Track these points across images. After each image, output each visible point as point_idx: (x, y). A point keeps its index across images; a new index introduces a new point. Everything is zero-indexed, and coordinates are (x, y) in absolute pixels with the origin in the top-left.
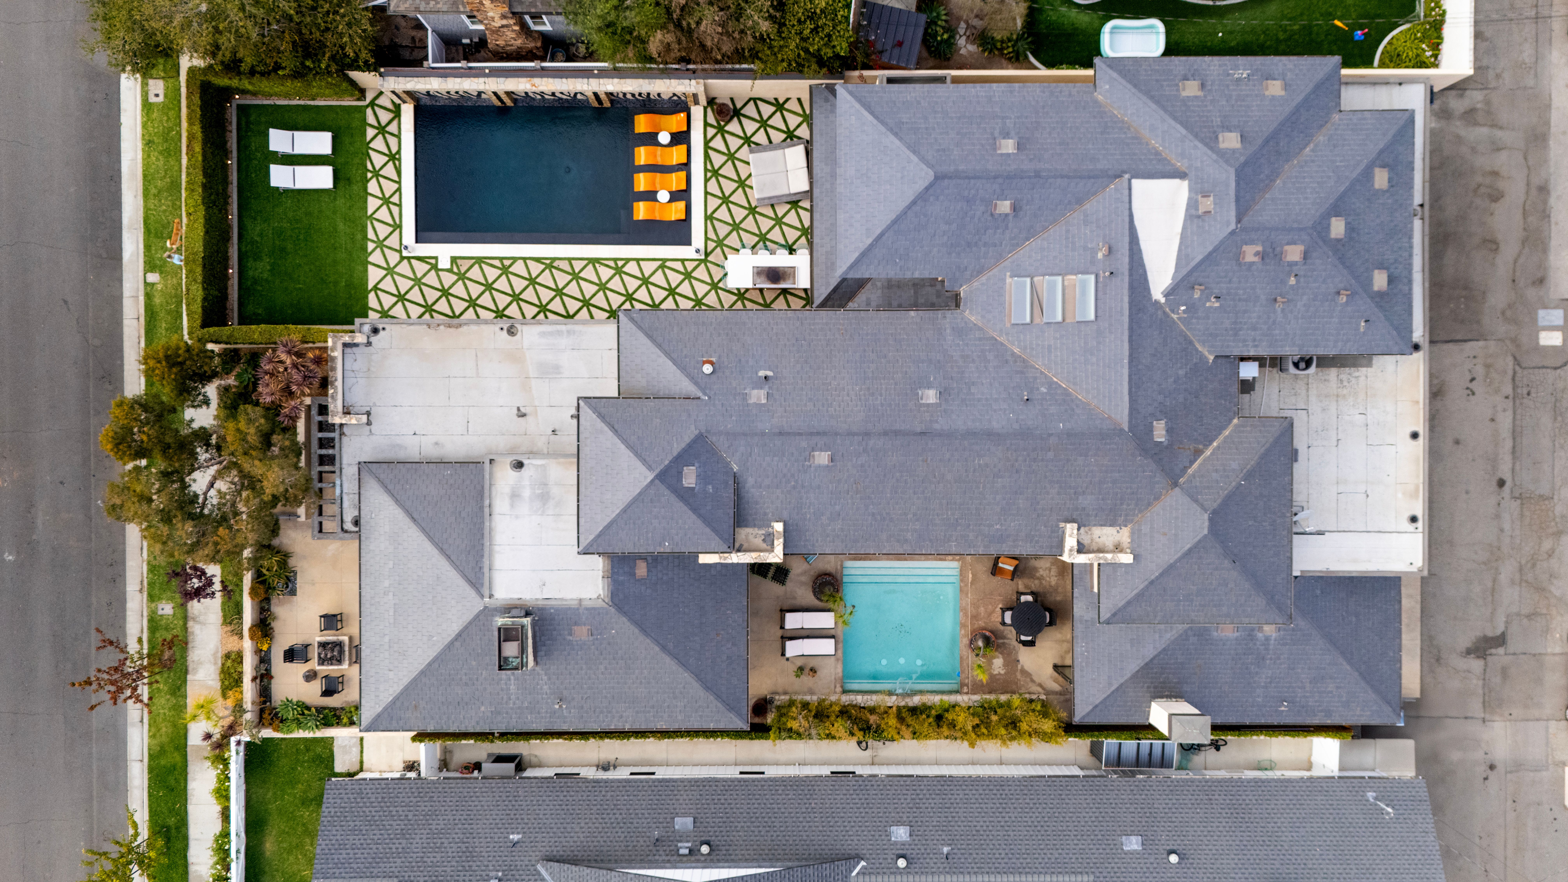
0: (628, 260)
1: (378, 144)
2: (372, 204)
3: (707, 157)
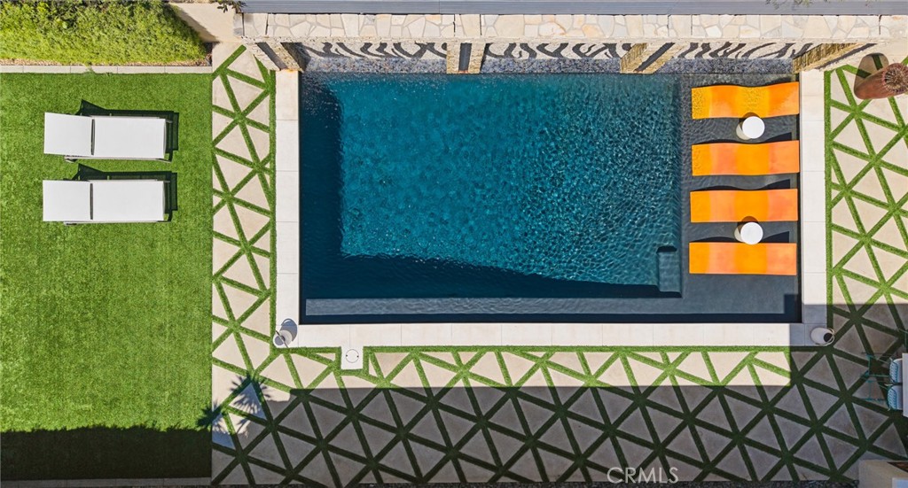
0: (687, 350)
1: (234, 143)
2: (221, 252)
3: (831, 160)
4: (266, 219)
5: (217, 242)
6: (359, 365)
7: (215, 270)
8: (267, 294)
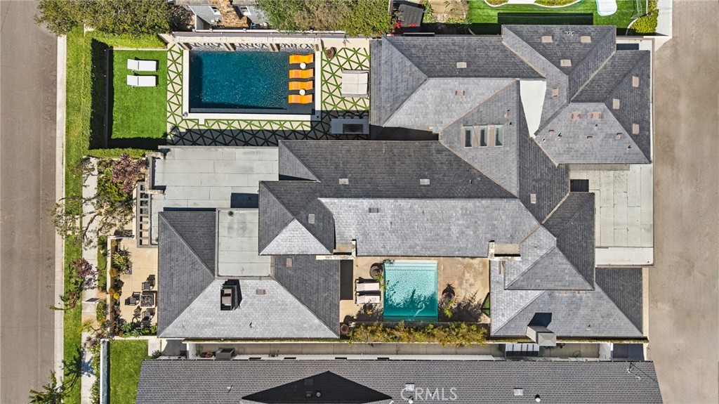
0: (286, 121)
1: (173, 68)
2: (169, 95)
3: (322, 74)
4: (181, 87)
5: (168, 92)
6: (203, 123)
7: (168, 99)
8: (181, 105)
